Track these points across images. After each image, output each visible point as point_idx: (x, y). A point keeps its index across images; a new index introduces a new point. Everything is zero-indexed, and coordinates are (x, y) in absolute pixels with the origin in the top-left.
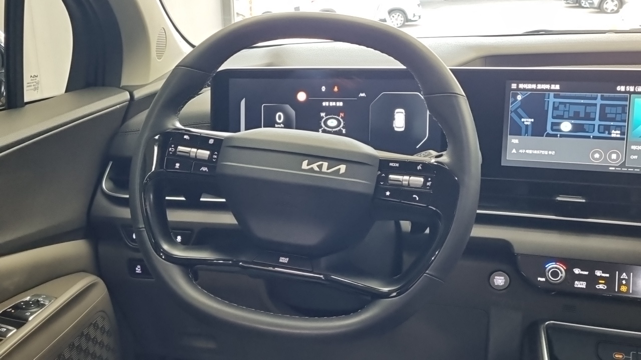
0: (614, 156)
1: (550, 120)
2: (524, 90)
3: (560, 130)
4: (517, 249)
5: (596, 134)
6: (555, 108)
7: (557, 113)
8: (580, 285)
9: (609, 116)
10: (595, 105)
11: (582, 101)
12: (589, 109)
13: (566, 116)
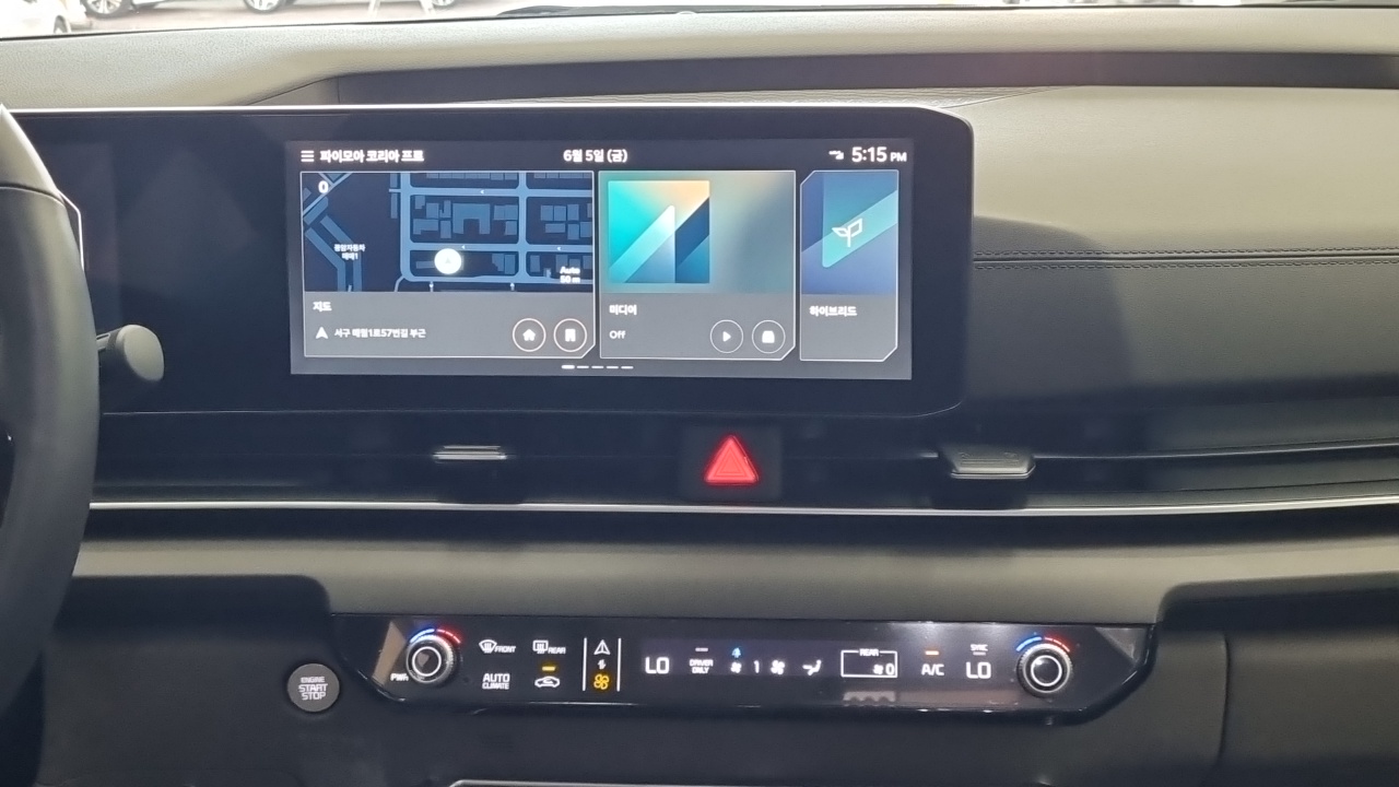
0: (570, 335)
1: (407, 246)
2: (335, 165)
3: (434, 272)
4: (338, 602)
5: (523, 277)
6: (417, 214)
7: (421, 225)
8: (496, 682)
9: (550, 228)
10: (515, 201)
11: (482, 192)
12: (500, 213)
13: (446, 234)
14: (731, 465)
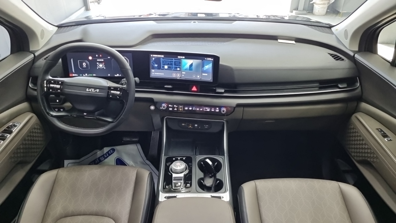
0: (178, 75)
1: (162, 65)
2: (154, 57)
3: (164, 68)
4: (155, 100)
5: (174, 69)
6: (163, 62)
7: (163, 63)
8: (171, 109)
9: (176, 64)
10: (173, 61)
11: (170, 60)
12: (171, 62)
13: (166, 64)
14: (194, 89)
